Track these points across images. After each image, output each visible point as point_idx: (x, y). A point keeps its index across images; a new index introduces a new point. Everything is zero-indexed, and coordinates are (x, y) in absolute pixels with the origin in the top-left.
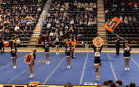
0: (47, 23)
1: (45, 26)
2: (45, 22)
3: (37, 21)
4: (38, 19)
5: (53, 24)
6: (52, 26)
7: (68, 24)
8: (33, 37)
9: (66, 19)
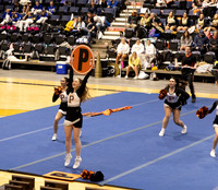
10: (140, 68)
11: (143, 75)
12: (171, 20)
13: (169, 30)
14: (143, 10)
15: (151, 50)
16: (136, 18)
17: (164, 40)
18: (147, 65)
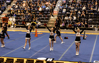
0: (63, 8)
1: (61, 11)
2: (61, 7)
3: (55, 7)
4: (55, 5)
5: (68, 10)
6: (67, 11)
7: (80, 10)
8: (50, 20)
9: (79, 6)
10: (11, 25)
11: (12, 26)
12: (19, 11)
13: (19, 14)
14: (12, 9)
15: (14, 20)
16: (10, 11)
17: (17, 17)
18: (13, 24)
